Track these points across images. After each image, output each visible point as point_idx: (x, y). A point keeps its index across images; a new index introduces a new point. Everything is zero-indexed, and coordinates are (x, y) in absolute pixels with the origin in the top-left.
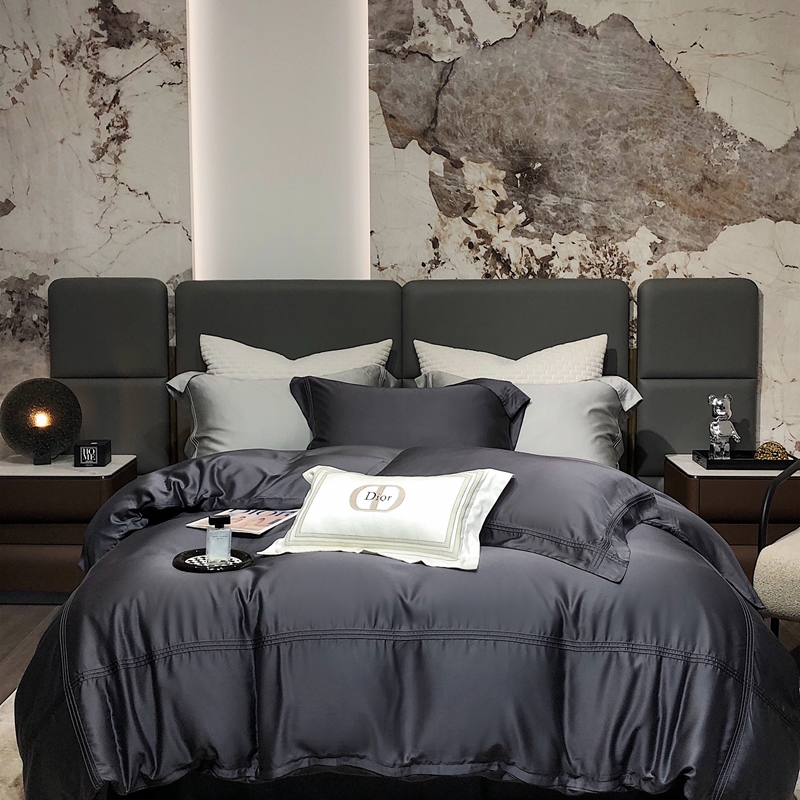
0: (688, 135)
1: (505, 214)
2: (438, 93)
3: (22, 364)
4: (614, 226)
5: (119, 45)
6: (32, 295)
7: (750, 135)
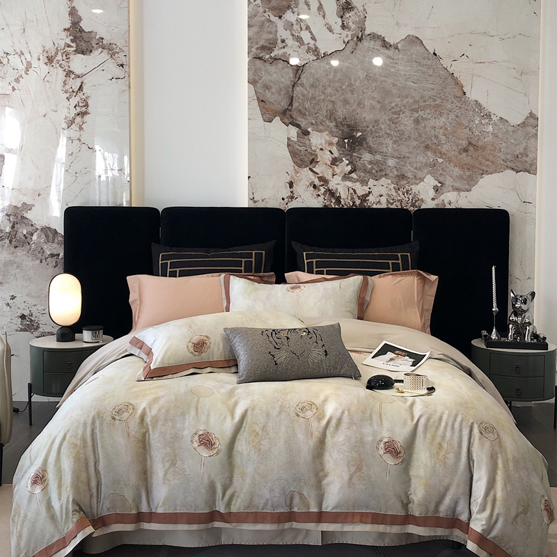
0: (458, 114)
1: (337, 166)
2: (293, 86)
3: (15, 263)
4: (409, 175)
5: (83, 53)
6: (23, 217)
7: (499, 115)
